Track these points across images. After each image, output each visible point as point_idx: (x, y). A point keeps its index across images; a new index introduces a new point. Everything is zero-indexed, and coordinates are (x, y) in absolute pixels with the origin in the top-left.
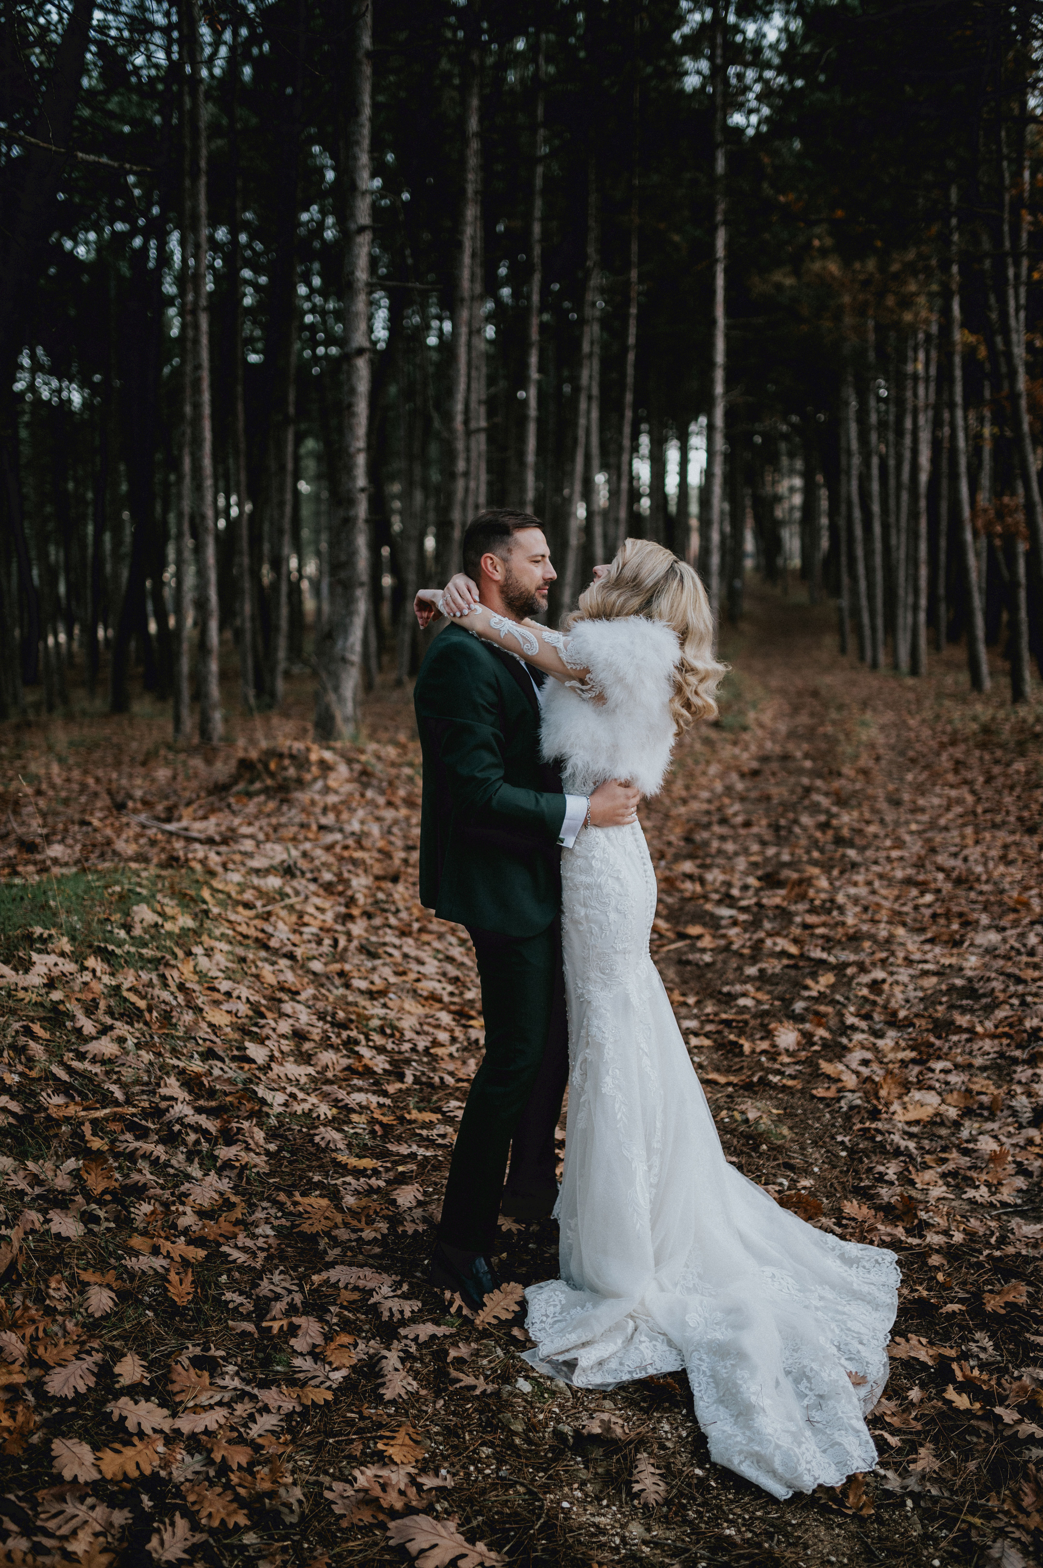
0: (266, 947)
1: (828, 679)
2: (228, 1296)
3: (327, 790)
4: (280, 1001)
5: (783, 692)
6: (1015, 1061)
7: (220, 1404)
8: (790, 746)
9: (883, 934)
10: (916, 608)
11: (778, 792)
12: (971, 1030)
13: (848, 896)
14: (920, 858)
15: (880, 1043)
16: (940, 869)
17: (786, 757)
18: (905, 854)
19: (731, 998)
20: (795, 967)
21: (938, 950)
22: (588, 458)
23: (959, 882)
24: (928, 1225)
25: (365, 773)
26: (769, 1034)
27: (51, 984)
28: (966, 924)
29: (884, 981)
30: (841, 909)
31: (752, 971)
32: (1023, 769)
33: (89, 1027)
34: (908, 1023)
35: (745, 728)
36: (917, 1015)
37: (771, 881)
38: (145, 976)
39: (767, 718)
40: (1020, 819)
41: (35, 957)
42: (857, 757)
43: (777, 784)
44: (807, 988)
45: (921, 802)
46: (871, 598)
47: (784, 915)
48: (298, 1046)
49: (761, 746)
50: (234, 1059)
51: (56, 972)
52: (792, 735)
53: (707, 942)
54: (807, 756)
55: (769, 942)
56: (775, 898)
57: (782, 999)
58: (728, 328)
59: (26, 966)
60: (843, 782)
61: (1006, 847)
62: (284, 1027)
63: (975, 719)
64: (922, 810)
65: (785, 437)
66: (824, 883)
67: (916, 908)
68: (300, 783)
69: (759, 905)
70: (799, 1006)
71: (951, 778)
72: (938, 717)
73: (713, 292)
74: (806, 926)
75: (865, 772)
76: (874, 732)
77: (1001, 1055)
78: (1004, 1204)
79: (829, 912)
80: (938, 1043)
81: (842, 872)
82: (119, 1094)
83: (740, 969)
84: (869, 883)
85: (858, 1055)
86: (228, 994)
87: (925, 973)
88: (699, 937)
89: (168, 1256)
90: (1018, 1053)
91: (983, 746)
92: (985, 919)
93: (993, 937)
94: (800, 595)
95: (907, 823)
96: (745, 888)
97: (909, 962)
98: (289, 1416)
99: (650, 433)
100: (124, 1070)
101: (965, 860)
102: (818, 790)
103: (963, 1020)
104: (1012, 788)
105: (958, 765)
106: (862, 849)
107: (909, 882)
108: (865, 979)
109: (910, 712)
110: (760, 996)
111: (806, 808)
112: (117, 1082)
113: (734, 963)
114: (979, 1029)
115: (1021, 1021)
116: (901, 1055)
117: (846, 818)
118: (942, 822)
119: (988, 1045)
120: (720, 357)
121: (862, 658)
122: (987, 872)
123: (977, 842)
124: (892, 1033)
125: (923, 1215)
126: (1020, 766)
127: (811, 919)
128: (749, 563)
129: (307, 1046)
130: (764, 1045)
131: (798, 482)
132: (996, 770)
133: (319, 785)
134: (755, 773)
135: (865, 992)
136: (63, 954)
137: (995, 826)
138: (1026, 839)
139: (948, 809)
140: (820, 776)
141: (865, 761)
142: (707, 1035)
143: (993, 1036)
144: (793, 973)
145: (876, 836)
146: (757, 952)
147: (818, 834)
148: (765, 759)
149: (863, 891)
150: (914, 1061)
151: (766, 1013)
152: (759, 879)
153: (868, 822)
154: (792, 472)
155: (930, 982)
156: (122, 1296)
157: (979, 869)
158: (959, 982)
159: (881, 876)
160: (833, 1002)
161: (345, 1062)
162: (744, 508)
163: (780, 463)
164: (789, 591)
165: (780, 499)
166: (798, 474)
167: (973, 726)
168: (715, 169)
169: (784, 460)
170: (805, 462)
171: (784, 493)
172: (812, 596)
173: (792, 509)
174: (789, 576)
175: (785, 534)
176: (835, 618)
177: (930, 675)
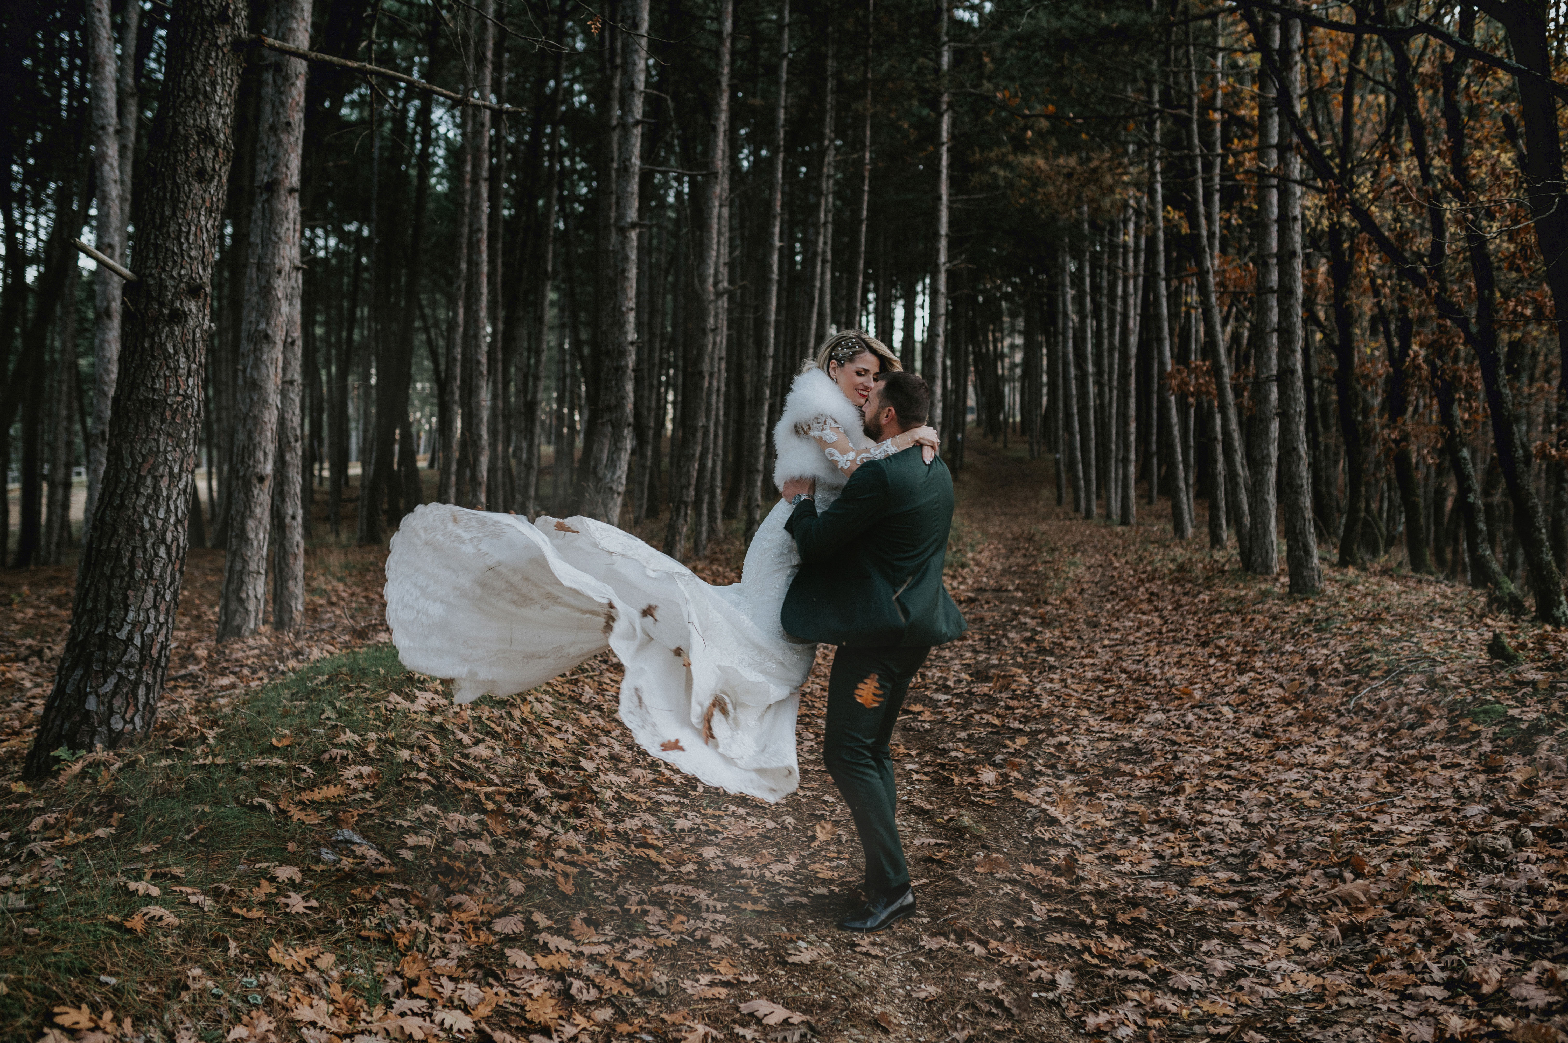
0: (580, 703)
1: (1043, 527)
2: (597, 893)
4: (597, 736)
5: (999, 536)
6: (1163, 793)
7: (605, 942)
8: (1004, 581)
9: (1071, 713)
10: (1125, 461)
11: (991, 616)
12: (1133, 775)
13: (1045, 689)
14: (1108, 663)
15: (1061, 783)
16: (1124, 671)
17: (999, 590)
18: (1097, 661)
19: (945, 752)
20: (998, 733)
21: (1113, 725)
22: (821, 315)
23: (1138, 680)
24: (1083, 879)
26: (973, 773)
27: (432, 711)
28: (1139, 708)
29: (1067, 743)
30: (1038, 697)
31: (963, 735)
32: (1207, 598)
33: (466, 739)
34: (1084, 770)
35: (963, 566)
36: (1091, 765)
37: (980, 675)
38: (496, 713)
39: (983, 558)
40: (1197, 636)
41: (417, 693)
42: (1063, 590)
43: (989, 610)
44: (1006, 746)
45: (1116, 624)
46: (1085, 450)
47: (990, 701)
48: (615, 765)
49: (976, 581)
50: (571, 767)
51: (434, 703)
52: (1005, 572)
53: (927, 716)
54: (1017, 589)
55: (977, 717)
56: (984, 688)
57: (986, 754)
58: (951, 202)
59: (413, 699)
60: (1049, 608)
61: (1182, 656)
62: (604, 752)
63: (1173, 560)
64: (1117, 630)
65: (1006, 297)
66: (1025, 679)
67: (1100, 698)
69: (970, 692)
70: (998, 758)
71: (1145, 606)
72: (1141, 559)
73: (939, 172)
74: (1008, 708)
75: (1070, 602)
76: (1081, 570)
77: (1153, 789)
78: (1140, 873)
79: (1028, 698)
80: (1105, 782)
81: (1040, 673)
82: (497, 781)
83: (953, 734)
84: (1063, 680)
85: (1042, 790)
86: (559, 729)
87: (1101, 739)
88: (919, 713)
89: (553, 870)
90: (1166, 788)
91: (1176, 581)
92: (1155, 705)
93: (1160, 716)
94: (1020, 449)
95: (1102, 639)
96: (960, 681)
97: (1089, 731)
98: (650, 951)
99: (876, 290)
100: (497, 767)
101: (1147, 665)
102: (1026, 614)
103: (1127, 768)
104: (1195, 613)
105: (1152, 596)
106: (1059, 657)
107: (1097, 680)
108: (1053, 741)
109: (1115, 555)
110: (968, 751)
111: (1014, 627)
112: (495, 772)
113: (948, 730)
114: (1138, 773)
115: (1171, 767)
116: (1076, 790)
117: (1048, 636)
118: (1131, 638)
119: (1143, 783)
120: (944, 230)
121: (1077, 509)
122: (1163, 673)
123: (1158, 653)
124: (1070, 777)
125: (1080, 873)
126: (1205, 597)
127: (1012, 703)
128: (970, 417)
129: (622, 765)
130: (971, 780)
131: (1019, 340)
132: (1185, 600)
134: (971, 601)
135: (1052, 750)
136: (436, 692)
137: (1176, 642)
138: (1199, 650)
139: (1138, 629)
140: (1029, 604)
141: (1070, 592)
142: (925, 774)
143: (1148, 778)
144: (995, 737)
145: (1073, 648)
146: (967, 723)
147: (1023, 646)
148: (981, 590)
149: (1057, 686)
150: (1086, 794)
151: (973, 762)
152: (971, 675)
153: (1067, 639)
154: (1013, 331)
155: (1104, 745)
156: (528, 888)
157: (1157, 671)
158: (1126, 744)
159: (1073, 676)
160: (1026, 756)
161: (652, 777)
162: (967, 365)
163: (1002, 322)
164: (1010, 445)
165: (1002, 356)
166: (1020, 332)
167: (1171, 566)
168: (939, 65)
169: (1006, 319)
170: (1027, 322)
171: (1006, 350)
172: (1031, 450)
173: (1013, 366)
174: (1010, 430)
175: (1007, 390)
176: (1052, 471)
177: (1138, 524)
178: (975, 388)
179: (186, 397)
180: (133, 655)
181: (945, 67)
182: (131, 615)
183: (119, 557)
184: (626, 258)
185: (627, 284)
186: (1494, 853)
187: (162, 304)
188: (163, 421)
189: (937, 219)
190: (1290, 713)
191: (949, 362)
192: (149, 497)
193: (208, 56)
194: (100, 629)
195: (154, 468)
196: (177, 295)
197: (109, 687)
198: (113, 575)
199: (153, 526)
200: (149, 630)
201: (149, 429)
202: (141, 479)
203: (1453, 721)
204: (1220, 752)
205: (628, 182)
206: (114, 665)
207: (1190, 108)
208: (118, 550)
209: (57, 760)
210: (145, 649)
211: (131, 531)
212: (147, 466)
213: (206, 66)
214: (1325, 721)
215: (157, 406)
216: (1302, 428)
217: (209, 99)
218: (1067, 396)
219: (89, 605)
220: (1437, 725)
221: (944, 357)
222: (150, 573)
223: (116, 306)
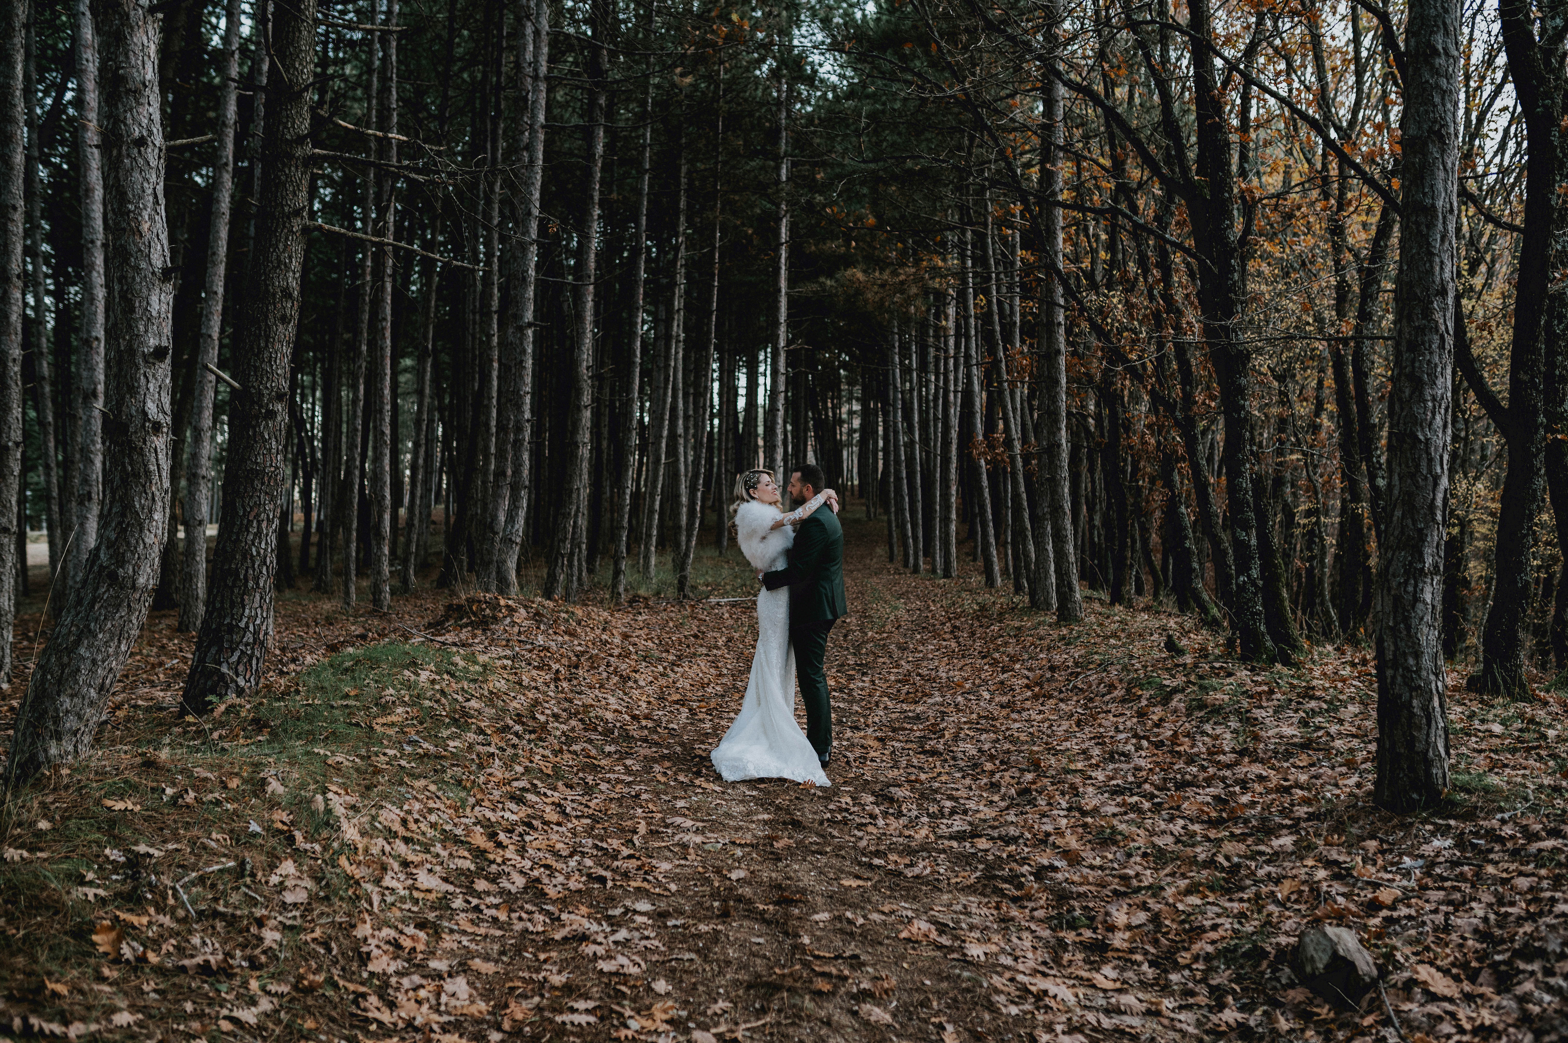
3: (513, 624)
6: (930, 738)
10: (947, 520)
12: (911, 729)
14: (909, 671)
16: (919, 675)
18: (900, 670)
21: (904, 705)
23: (928, 680)
25: (537, 613)
28: (925, 695)
40: (980, 652)
46: (913, 511)
65: (844, 365)
68: (495, 620)
71: (947, 636)
72: (954, 603)
73: (779, 268)
93: (938, 699)
101: (937, 671)
107: (898, 681)
109: (933, 600)
114: (915, 728)
115: (938, 725)
118: (930, 656)
119: (917, 733)
121: (906, 565)
122: (947, 675)
123: (948, 664)
126: (995, 627)
131: (856, 407)
132: (979, 630)
133: (508, 620)
137: (963, 656)
138: (978, 661)
139: (937, 650)
143: (921, 730)
154: (850, 398)
155: (895, 715)
157: (943, 674)
158: (911, 714)
162: (807, 430)
163: (840, 390)
164: (848, 507)
165: (841, 422)
166: (857, 399)
167: (976, 607)
168: (779, 175)
169: (844, 387)
170: (863, 390)
171: (844, 416)
172: (868, 511)
173: (851, 431)
174: (848, 494)
175: (845, 453)
176: (886, 532)
177: (959, 577)
178: (815, 452)
179: (277, 468)
180: (249, 638)
181: (784, 178)
182: (247, 611)
183: (237, 575)
184: (524, 351)
185: (524, 372)
186: (1123, 754)
187: (261, 407)
188: (263, 484)
189: (777, 309)
190: (1029, 693)
191: (789, 427)
192: (255, 534)
193: (287, 239)
194: (227, 621)
195: (258, 515)
196: (270, 400)
197: (234, 658)
198: (234, 586)
199: (258, 553)
200: (258, 622)
201: (254, 489)
202: (250, 522)
203: (1128, 690)
204: (974, 716)
205: (525, 289)
206: (238, 644)
207: (986, 226)
208: (237, 569)
209: (211, 703)
210: (256, 633)
211: (244, 558)
212: (253, 514)
213: (286, 246)
214: (1050, 697)
215: (259, 474)
216: (1066, 490)
217: (288, 268)
218: (897, 462)
219: (218, 605)
220: (1118, 693)
221: (785, 423)
222: (257, 584)
223: (101, 388)
